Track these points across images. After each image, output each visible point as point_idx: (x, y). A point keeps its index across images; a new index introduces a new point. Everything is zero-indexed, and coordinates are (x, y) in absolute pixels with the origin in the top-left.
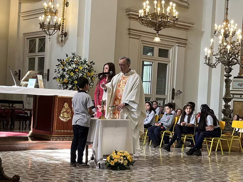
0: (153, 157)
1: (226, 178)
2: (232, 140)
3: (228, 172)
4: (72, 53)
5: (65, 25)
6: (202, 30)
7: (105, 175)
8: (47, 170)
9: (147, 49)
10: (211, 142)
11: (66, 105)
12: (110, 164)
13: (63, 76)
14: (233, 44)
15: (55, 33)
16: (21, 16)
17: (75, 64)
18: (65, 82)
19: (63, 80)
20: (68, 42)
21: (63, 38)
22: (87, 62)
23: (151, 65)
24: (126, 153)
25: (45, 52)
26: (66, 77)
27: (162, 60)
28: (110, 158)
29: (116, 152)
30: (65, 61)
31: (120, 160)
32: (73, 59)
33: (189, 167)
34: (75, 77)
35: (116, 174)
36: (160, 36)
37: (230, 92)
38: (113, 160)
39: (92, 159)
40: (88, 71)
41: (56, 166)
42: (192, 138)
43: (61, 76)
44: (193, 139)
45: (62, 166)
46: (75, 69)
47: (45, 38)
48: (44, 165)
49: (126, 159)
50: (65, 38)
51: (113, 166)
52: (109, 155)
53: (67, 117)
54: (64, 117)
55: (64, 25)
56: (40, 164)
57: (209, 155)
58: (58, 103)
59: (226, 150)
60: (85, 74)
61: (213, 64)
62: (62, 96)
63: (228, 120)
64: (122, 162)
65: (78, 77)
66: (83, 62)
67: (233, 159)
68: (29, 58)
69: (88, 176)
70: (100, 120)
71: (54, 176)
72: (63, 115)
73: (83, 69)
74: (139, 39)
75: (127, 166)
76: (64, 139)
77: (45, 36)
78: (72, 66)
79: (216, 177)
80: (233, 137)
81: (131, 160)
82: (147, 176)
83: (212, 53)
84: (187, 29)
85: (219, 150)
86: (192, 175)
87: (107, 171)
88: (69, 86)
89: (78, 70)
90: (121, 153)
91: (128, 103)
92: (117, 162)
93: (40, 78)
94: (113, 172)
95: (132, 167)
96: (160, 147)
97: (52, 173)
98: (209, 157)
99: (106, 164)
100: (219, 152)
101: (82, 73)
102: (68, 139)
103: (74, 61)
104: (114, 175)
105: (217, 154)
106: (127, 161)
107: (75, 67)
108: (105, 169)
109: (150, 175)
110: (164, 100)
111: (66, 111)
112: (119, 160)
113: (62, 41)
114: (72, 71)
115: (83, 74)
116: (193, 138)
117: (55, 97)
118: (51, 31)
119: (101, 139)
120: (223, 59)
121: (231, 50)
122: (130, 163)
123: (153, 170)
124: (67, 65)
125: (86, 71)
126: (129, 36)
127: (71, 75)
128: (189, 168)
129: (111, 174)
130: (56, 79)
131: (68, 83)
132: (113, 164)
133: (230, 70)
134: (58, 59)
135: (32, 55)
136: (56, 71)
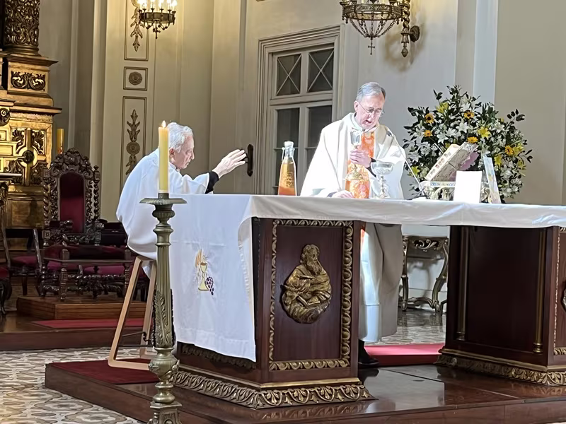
4: (452, 89)
13: (429, 160)
15: (386, 31)
21: (409, 46)
25: (331, 89)
30: (431, 114)
43: (423, 159)
46: (468, 135)
47: (331, 50)
50: (412, 46)
55: (410, 4)
60: (498, 151)
68: (278, 111)
73: (490, 136)
77: (333, 44)
89: (475, 139)
107: (468, 130)
113: (404, 54)
114: (458, 141)
115: (492, 151)
125: (500, 142)
134: (409, 108)
135: (288, 101)
136: (406, 145)
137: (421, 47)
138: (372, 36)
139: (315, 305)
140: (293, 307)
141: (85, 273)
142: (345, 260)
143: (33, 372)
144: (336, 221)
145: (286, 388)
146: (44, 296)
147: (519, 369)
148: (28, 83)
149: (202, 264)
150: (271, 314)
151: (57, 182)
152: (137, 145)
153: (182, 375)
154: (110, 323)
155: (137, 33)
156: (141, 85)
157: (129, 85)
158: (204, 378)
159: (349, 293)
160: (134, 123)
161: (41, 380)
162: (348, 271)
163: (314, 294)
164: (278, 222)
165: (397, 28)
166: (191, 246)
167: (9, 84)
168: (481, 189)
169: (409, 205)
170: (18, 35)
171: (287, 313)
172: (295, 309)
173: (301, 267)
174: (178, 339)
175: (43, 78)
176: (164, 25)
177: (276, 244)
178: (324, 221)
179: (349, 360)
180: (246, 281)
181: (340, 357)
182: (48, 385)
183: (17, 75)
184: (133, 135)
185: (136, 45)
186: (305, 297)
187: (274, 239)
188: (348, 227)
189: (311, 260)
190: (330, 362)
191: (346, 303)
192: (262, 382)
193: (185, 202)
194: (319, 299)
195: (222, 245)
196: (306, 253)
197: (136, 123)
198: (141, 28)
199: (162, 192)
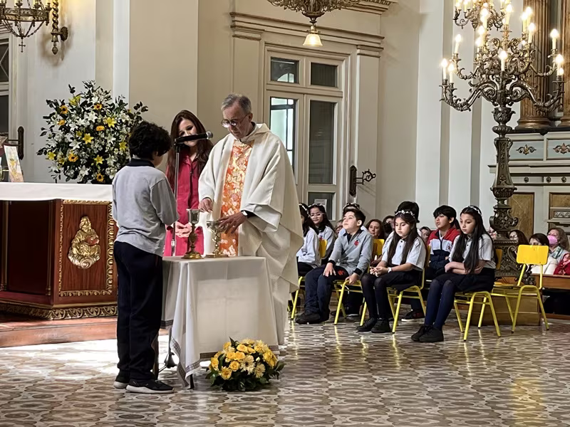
0: (323, 349)
1: (520, 398)
2: (519, 297)
3: (522, 380)
4: (86, 84)
5: (62, 8)
6: (421, 12)
7: (210, 406)
8: (54, 402)
9: (281, 65)
10: (469, 305)
11: (85, 224)
12: (220, 377)
13: (63, 146)
14: (512, 47)
15: (35, 32)
17: (95, 111)
18: (71, 160)
19: (64, 155)
20: (72, 54)
21: (59, 44)
22: (126, 105)
23: (293, 107)
24: (261, 346)
26: (72, 148)
27: (322, 93)
28: (219, 359)
29: (234, 345)
30: (66, 105)
31: (247, 364)
32: (88, 100)
33: (422, 374)
34: (97, 146)
35: (237, 401)
36: (320, 30)
37: (508, 171)
38: (227, 365)
39: (169, 364)
40: (129, 128)
41: (76, 387)
42: (417, 294)
43: (58, 145)
44: (420, 297)
45: (92, 389)
46: (96, 124)
47: (8, 45)
48: (42, 388)
49: (261, 361)
50: (63, 44)
51: (227, 381)
52: (216, 353)
53: (91, 256)
54: (80, 257)
55: (59, 7)
56: (32, 385)
57: (465, 339)
58: (63, 219)
59: (505, 322)
60: (122, 138)
61: (463, 101)
62: (74, 199)
63: (505, 244)
64: (250, 369)
65: (105, 146)
66: (117, 105)
67: (525, 346)
69: (167, 410)
70: (187, 261)
71: (77, 415)
72: (78, 249)
73: (116, 125)
74: (259, 40)
75: (263, 380)
76: (83, 314)
77: (7, 40)
78: (86, 117)
79: (494, 396)
80: (522, 288)
81: (272, 364)
82: (320, 404)
83: (460, 73)
84: (383, 10)
85: (488, 323)
86: (434, 395)
87: (212, 395)
88: (81, 172)
89: (102, 128)
90: (246, 345)
91: (252, 211)
92: (239, 370)
93: (13, 155)
94: (229, 396)
95: (276, 380)
96: (335, 323)
97: (69, 407)
98: (465, 344)
99: (208, 376)
100: (488, 328)
101: (114, 137)
102: (95, 313)
103: (91, 103)
104: (234, 405)
105: (481, 332)
106: (263, 365)
107: (96, 120)
108: (208, 390)
109: (326, 401)
110: (330, 197)
111: (86, 241)
112: (243, 365)
113: (55, 51)
114: (88, 130)
115: (118, 138)
116: (420, 294)
117: (55, 203)
118: (25, 26)
119: (193, 311)
120: (488, 86)
121: (508, 64)
122: (272, 371)
123: (330, 387)
124: (73, 116)
125: (124, 130)
126: (233, 34)
127: (86, 143)
128: (422, 376)
129: (226, 402)
130: (46, 153)
131: (78, 164)
132: (229, 376)
133: (509, 114)
134: (47, 101)
136: (44, 133)
137: (69, 46)
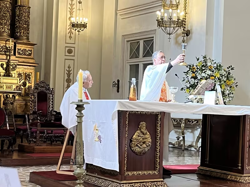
4: (204, 56)
15: (176, 32)
16: (118, 14)
55: (186, 21)
60: (223, 83)
68: (130, 65)
73: (220, 76)
77: (153, 37)
93: (219, 90)
101: (219, 82)
107: (210, 74)
113: (183, 41)
117: (245, 116)
124: (199, 71)
125: (224, 79)
135: (134, 61)
136: (184, 80)
137: (190, 39)
138: (170, 34)
139: (145, 148)
140: (135, 148)
141: (48, 133)
142: (157, 129)
143: (25, 176)
144: (153, 112)
145: (132, 183)
146: (30, 143)
147: (232, 176)
148: (25, 53)
149: (96, 130)
150: (126, 151)
151: (36, 95)
152: (70, 79)
153: (88, 177)
154: (57, 155)
155: (71, 32)
156: (72, 54)
157: (67, 54)
158: (97, 178)
159: (159, 143)
160: (69, 70)
161: (28, 179)
162: (158, 133)
163: (144, 143)
164: (129, 112)
165: (181, 30)
166: (92, 122)
167: (17, 53)
168: (215, 98)
169: (185, 105)
170: (21, 33)
171: (132, 151)
172: (136, 149)
173: (139, 131)
174: (86, 162)
175: (31, 51)
176: (82, 29)
177: (128, 121)
178: (148, 112)
179: (159, 171)
180: (115, 137)
181: (155, 170)
182: (31, 181)
183: (20, 50)
184: (69, 75)
185: (70, 37)
186: (140, 144)
187: (127, 119)
188: (159, 114)
189: (143, 128)
190: (151, 172)
191: (158, 147)
192: (122, 181)
193: (89, 104)
194: (146, 145)
195: (105, 122)
196: (141, 125)
197: (70, 70)
198: (72, 30)
199: (79, 99)
